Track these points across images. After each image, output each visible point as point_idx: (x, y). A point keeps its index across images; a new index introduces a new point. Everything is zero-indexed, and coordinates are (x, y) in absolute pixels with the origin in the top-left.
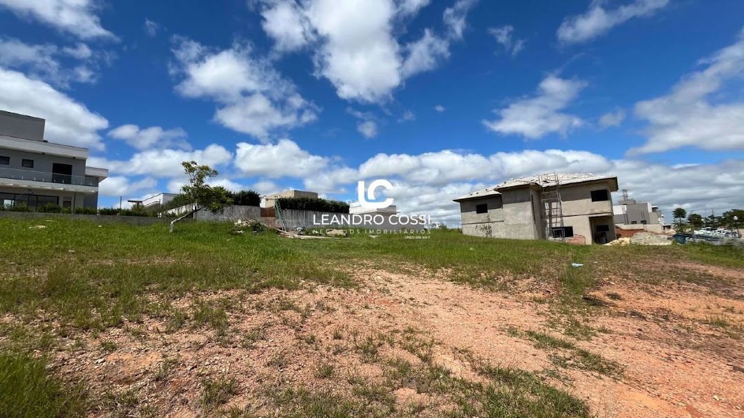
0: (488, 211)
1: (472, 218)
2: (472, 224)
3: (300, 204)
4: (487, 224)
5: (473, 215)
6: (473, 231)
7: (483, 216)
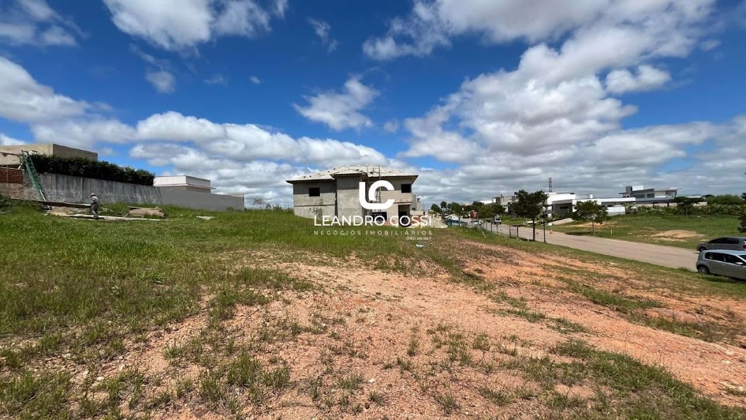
0: (321, 194)
1: (304, 200)
2: (304, 207)
3: (73, 168)
4: (319, 207)
5: (305, 198)
6: (304, 213)
7: (315, 200)
